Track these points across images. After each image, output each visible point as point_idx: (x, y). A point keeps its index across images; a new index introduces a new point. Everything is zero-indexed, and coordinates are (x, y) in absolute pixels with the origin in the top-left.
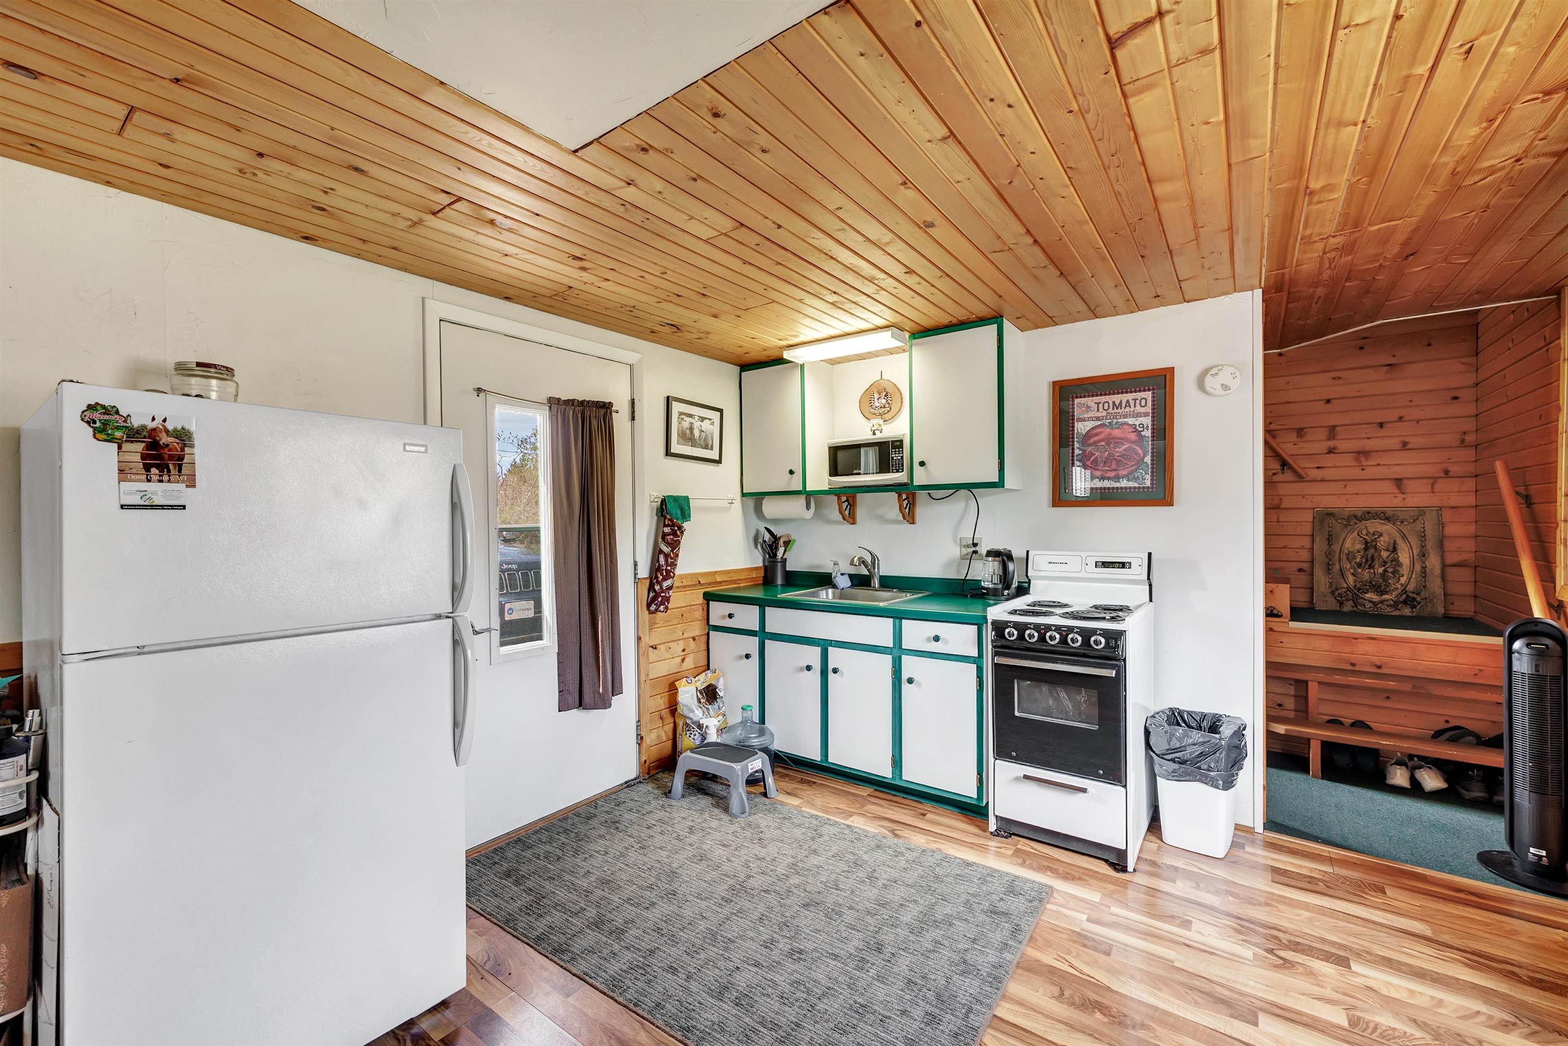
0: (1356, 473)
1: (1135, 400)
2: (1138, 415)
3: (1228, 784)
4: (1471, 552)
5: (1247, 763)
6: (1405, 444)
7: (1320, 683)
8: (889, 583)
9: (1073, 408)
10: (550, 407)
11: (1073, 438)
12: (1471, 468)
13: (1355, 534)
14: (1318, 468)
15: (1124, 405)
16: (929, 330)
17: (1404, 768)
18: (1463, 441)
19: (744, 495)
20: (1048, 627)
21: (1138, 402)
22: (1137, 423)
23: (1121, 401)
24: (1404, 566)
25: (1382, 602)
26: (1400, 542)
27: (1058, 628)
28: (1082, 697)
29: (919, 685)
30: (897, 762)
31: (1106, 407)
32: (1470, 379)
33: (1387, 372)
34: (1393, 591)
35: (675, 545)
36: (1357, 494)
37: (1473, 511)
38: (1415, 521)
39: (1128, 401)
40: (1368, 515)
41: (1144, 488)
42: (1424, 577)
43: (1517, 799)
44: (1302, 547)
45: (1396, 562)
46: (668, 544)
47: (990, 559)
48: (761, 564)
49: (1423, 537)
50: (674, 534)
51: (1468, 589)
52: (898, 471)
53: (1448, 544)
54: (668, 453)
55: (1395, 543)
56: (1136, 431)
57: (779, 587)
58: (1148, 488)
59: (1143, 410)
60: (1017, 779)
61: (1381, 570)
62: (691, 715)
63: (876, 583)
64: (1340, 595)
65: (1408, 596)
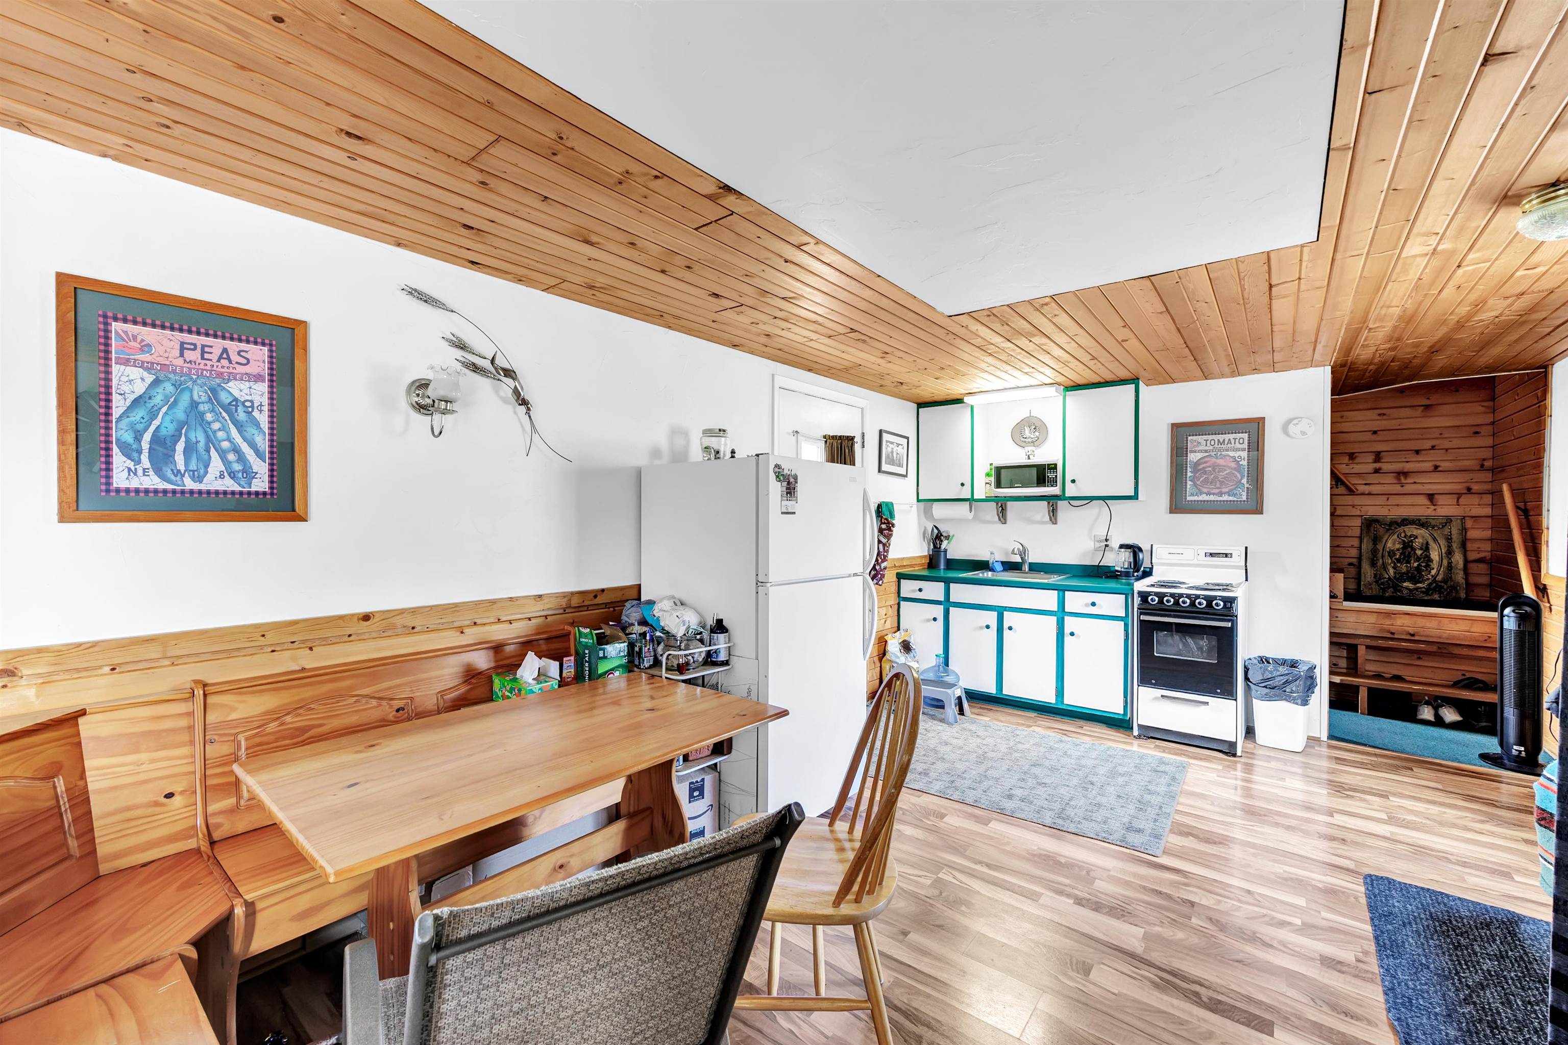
0: (1397, 488)
1: (1235, 439)
2: (1238, 450)
3: (1305, 703)
4: (1488, 551)
5: (1317, 690)
6: (1436, 467)
7: (1368, 647)
8: (1036, 568)
9: (1187, 443)
10: (826, 442)
11: (1186, 464)
12: (1488, 487)
13: (1395, 536)
14: (1366, 484)
15: (1226, 442)
16: (1080, 385)
17: (1430, 707)
18: (1482, 466)
19: (918, 500)
20: (1181, 596)
21: (1237, 440)
22: (1236, 455)
23: (1224, 440)
24: (1434, 562)
25: (1417, 589)
26: (1431, 543)
27: (1188, 596)
28: (1204, 642)
29: (1079, 637)
30: (1060, 692)
31: (1213, 443)
32: (1489, 418)
33: (1422, 411)
34: (1426, 580)
35: (889, 537)
36: (1398, 505)
37: (1490, 520)
38: (1443, 526)
39: (1229, 440)
40: (1406, 522)
41: (1241, 501)
42: (1451, 570)
43: (1505, 715)
44: (1352, 546)
45: (1429, 560)
46: (885, 536)
47: (1123, 550)
48: (926, 554)
49: (1449, 539)
50: (889, 529)
51: (1485, 580)
52: (1052, 486)
53: (1469, 546)
54: (880, 471)
55: (1427, 543)
56: (1236, 461)
57: (942, 571)
58: (1244, 501)
59: (1241, 446)
60: (1156, 699)
61: (1416, 564)
62: (897, 660)
63: (1026, 567)
64: (1383, 583)
65: (1437, 584)
